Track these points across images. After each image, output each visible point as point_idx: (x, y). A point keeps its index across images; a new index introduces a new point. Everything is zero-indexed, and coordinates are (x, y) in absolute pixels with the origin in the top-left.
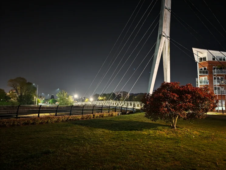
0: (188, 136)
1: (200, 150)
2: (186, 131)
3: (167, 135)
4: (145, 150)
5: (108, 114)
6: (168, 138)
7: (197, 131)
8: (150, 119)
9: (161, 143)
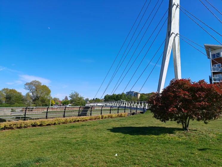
0: (204, 139)
1: (220, 159)
2: (201, 133)
3: (179, 138)
4: (152, 158)
5: (117, 114)
6: (180, 143)
7: (214, 134)
8: (159, 120)
9: (172, 148)
